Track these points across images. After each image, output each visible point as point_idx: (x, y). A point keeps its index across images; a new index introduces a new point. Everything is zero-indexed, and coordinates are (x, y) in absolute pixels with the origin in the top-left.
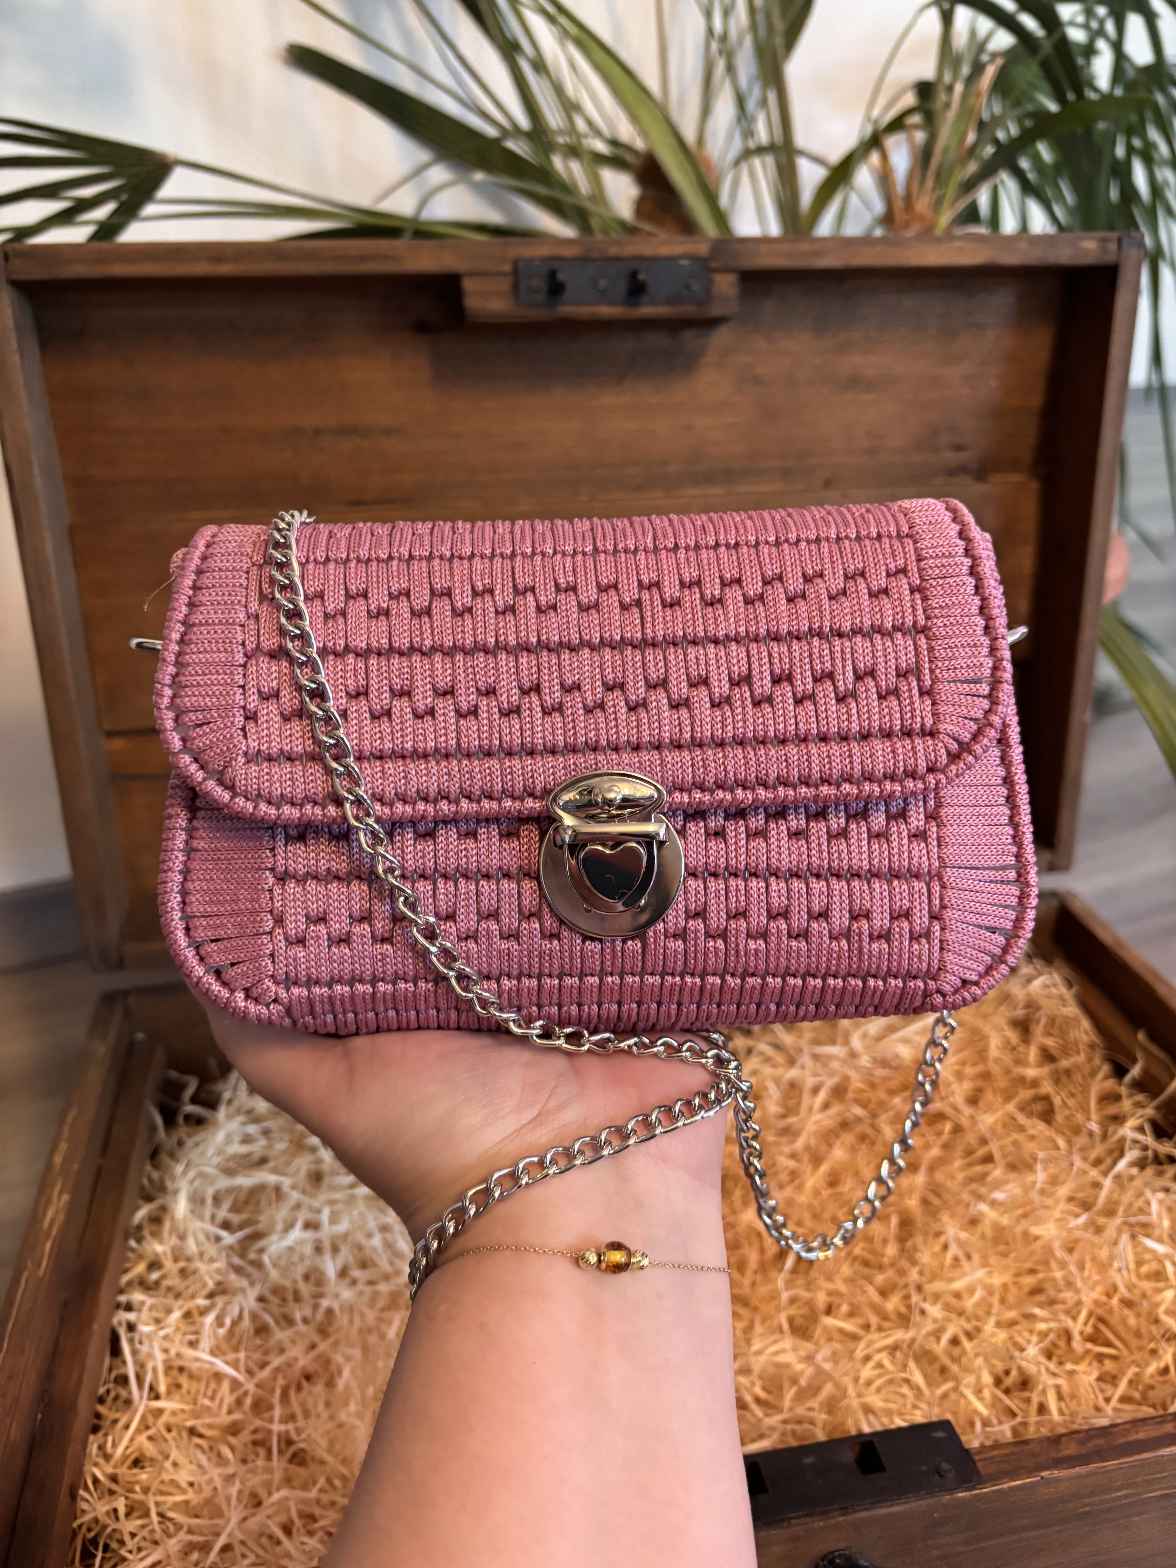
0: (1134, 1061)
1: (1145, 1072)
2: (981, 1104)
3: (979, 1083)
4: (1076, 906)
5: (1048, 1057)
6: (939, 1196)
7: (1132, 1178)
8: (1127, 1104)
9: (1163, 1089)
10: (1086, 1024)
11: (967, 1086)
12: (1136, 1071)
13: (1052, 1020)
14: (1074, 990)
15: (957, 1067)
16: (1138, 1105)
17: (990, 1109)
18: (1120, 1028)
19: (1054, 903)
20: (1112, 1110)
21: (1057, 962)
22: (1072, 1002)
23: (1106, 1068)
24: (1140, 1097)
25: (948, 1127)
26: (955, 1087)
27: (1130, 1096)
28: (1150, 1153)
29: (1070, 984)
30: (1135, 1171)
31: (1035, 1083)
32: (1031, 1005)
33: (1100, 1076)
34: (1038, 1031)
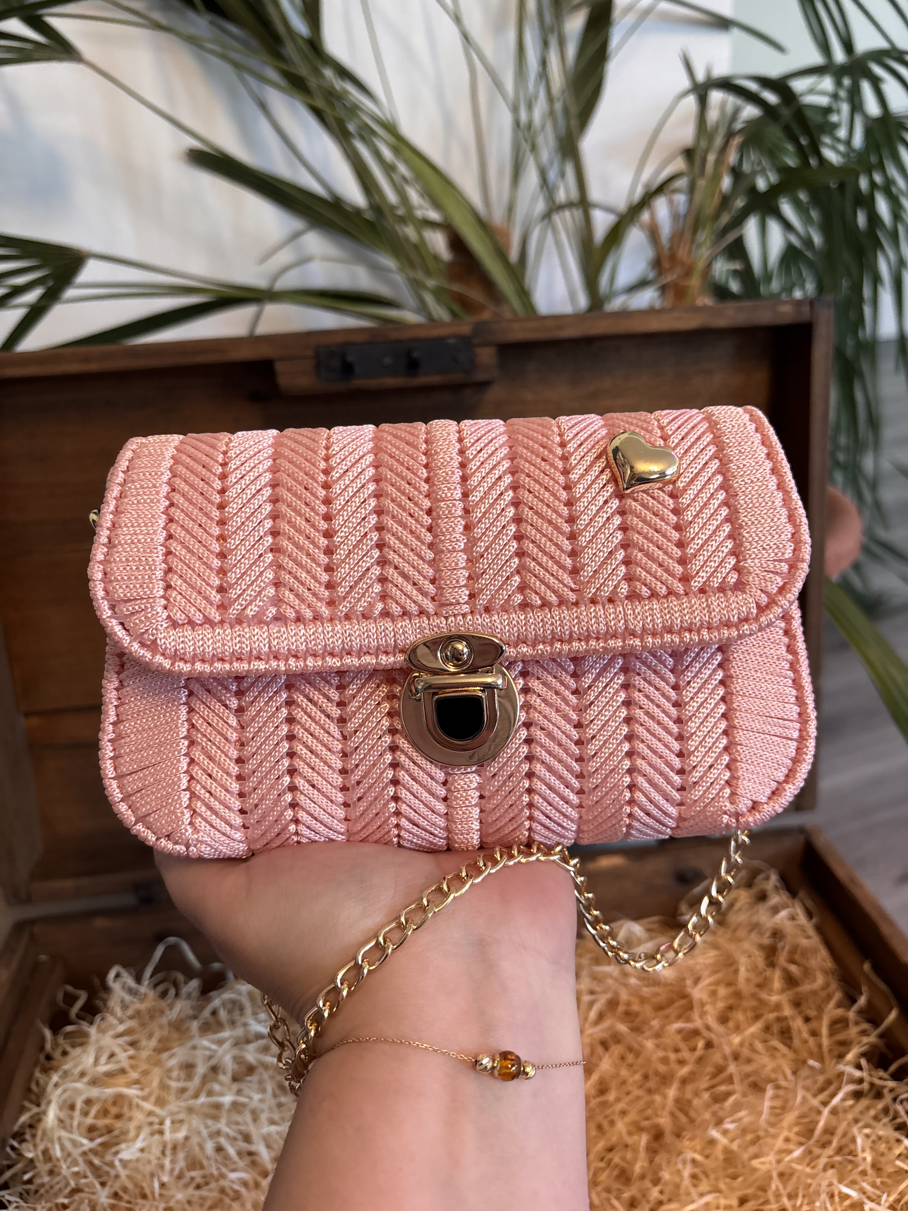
0: (861, 993)
1: (869, 1002)
2: (731, 1024)
3: (731, 1001)
4: (821, 842)
5: (791, 981)
6: (686, 1114)
7: (845, 1111)
8: (853, 1031)
9: (882, 1021)
10: (823, 952)
11: (721, 1005)
12: (862, 1001)
13: (794, 949)
14: (814, 920)
15: (712, 988)
16: (864, 1033)
17: (738, 1029)
18: (851, 958)
19: (801, 839)
20: (841, 1037)
21: (802, 894)
22: (811, 932)
23: (838, 995)
24: (865, 1026)
25: (701, 1044)
26: (708, 1008)
27: (857, 1023)
28: (865, 1086)
29: (810, 915)
30: (850, 1102)
31: (778, 1007)
32: (777, 934)
33: (832, 1004)
34: (782, 958)
